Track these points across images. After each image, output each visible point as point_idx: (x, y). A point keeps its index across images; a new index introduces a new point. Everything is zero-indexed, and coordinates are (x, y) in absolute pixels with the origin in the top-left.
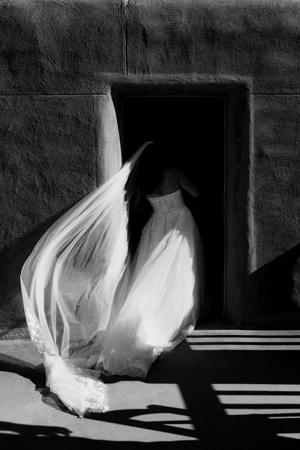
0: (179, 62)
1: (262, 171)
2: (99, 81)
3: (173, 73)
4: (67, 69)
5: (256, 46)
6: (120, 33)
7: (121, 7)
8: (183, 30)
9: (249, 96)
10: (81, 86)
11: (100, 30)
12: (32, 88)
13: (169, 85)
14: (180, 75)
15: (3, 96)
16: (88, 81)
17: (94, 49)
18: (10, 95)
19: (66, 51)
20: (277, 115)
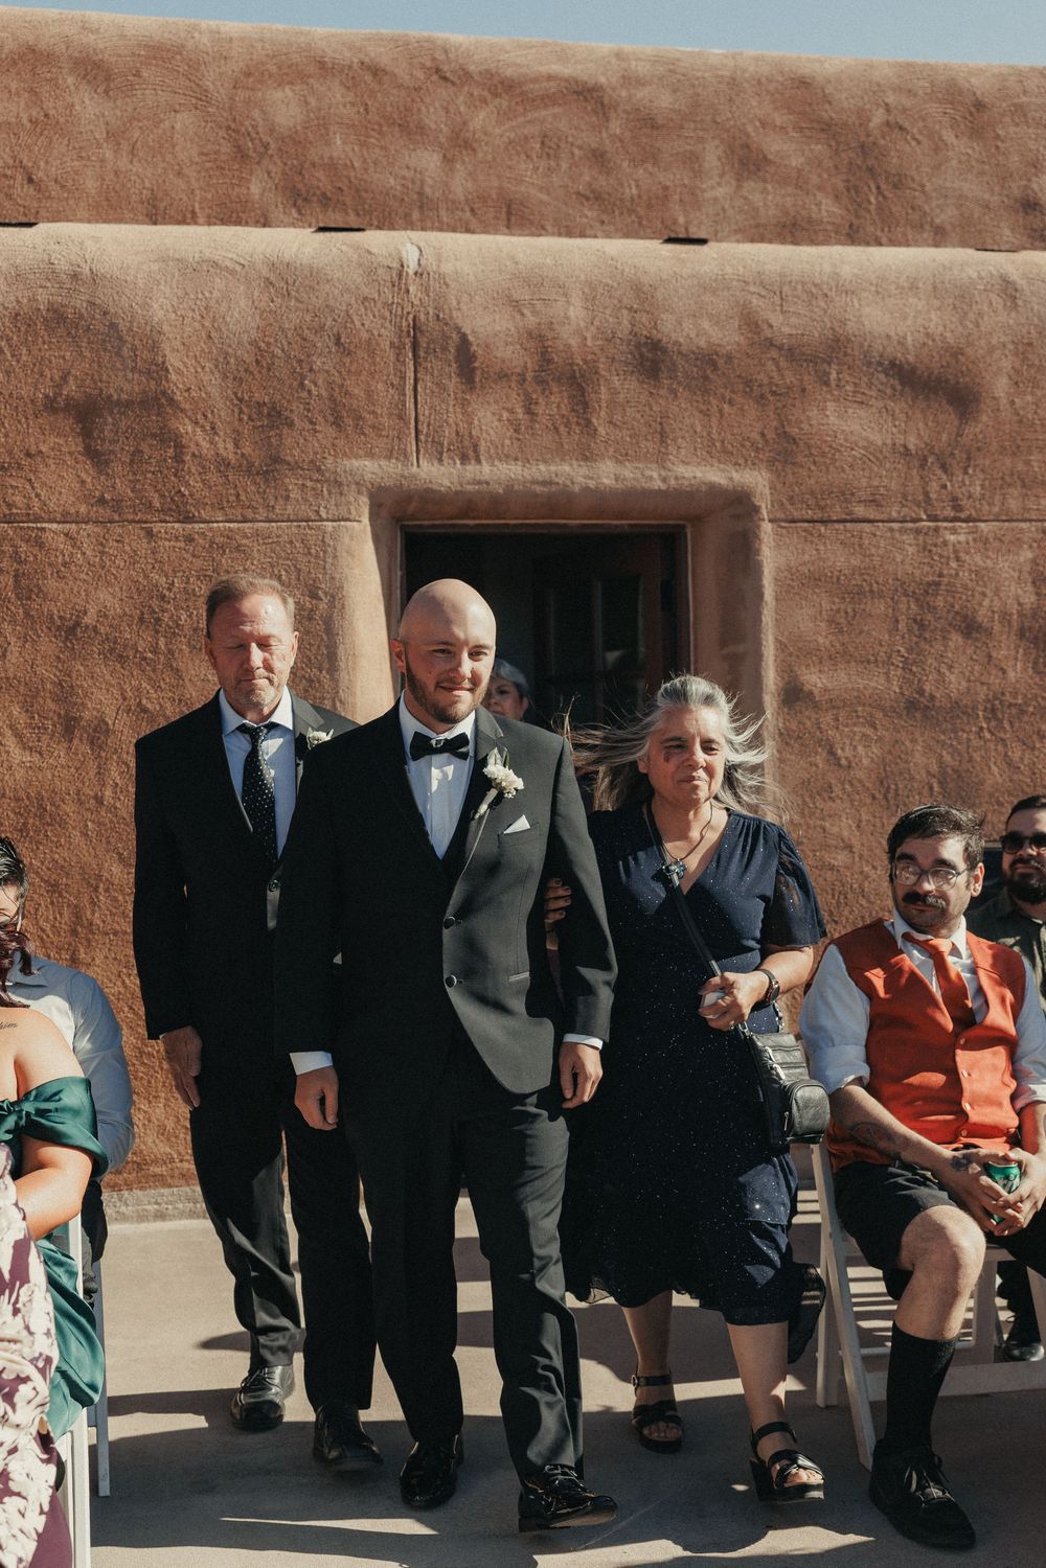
0: (562, 429)
1: (799, 737)
2: (340, 484)
3: (545, 462)
4: (247, 450)
5: (777, 385)
6: (398, 348)
7: (400, 276)
8: (573, 342)
9: (758, 527)
10: (287, 498)
11: (343, 340)
12: (150, 503)
13: (535, 495)
14: (567, 468)
15: (68, 526)
16: (309, 484)
17: (324, 394)
18: (86, 523)
19: (246, 398)
20: (838, 579)
